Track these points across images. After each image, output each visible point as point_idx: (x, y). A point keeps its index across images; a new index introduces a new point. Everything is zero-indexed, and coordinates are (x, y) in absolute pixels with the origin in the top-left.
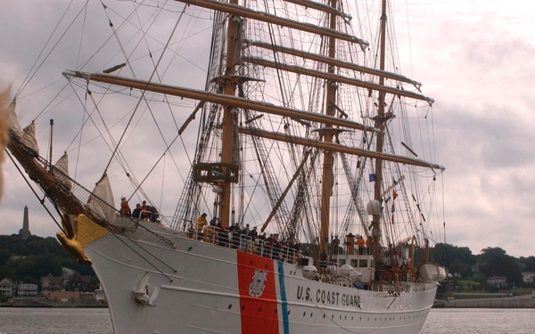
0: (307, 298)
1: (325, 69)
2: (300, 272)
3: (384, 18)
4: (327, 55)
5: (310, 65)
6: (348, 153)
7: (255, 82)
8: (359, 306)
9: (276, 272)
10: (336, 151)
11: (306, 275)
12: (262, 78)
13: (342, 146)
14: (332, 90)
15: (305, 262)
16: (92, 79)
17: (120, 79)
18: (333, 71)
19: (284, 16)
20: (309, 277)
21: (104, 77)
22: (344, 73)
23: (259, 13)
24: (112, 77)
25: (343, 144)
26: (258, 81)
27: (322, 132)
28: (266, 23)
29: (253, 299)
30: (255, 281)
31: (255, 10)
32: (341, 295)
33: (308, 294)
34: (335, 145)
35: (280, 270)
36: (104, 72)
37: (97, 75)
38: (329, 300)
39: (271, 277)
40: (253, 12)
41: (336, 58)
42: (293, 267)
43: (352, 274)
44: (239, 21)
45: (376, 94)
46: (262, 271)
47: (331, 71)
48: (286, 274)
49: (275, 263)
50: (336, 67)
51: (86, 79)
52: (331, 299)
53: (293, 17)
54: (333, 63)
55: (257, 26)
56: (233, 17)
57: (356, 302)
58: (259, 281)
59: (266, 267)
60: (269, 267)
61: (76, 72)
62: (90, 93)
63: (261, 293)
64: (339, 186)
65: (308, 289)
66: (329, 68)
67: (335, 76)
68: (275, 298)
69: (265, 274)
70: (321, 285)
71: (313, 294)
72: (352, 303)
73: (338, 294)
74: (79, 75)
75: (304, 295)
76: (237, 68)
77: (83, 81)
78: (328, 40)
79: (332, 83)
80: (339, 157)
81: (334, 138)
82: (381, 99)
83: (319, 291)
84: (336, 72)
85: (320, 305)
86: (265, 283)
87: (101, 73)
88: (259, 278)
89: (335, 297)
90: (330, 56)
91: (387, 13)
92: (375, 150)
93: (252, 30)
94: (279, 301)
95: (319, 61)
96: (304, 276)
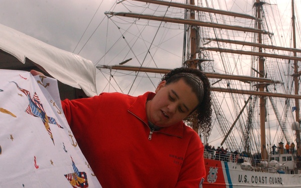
0: (245, 181)
1: (257, 50)
2: (239, 167)
3: (293, 18)
4: (257, 42)
5: (248, 49)
6: (274, 96)
7: (207, 62)
8: (281, 183)
9: (224, 168)
10: (266, 96)
11: (243, 168)
12: (211, 59)
13: (270, 93)
14: (262, 62)
15: (241, 161)
16: (112, 68)
17: (129, 67)
18: (261, 51)
19: (222, 23)
20: (246, 169)
21: (120, 67)
22: (268, 51)
23: (207, 23)
24: (124, 67)
25: (270, 92)
26: (210, 61)
27: (258, 86)
28: (212, 28)
29: (210, 184)
30: (211, 174)
31: (205, 21)
32: (268, 178)
33: (245, 178)
34: (265, 93)
35: (226, 166)
36: (120, 64)
37: (115, 66)
38: (260, 181)
39: (220, 171)
40: (204, 22)
41: (263, 43)
42: (235, 164)
43: (277, 165)
44: (196, 28)
45: (292, 62)
46: (214, 168)
47: (260, 51)
48: (230, 168)
49: (223, 163)
50: (263, 49)
51: (109, 69)
52: (262, 181)
53: (228, 23)
54: (261, 46)
55: (207, 30)
56: (192, 26)
57: (279, 181)
58: (213, 174)
59: (217, 166)
60: (218, 165)
61: (104, 66)
62: (112, 76)
63: (215, 180)
64: (270, 116)
65: (246, 176)
66: (259, 49)
67: (263, 53)
68: (225, 183)
69: (216, 170)
70: (255, 174)
71: (249, 178)
72: (276, 182)
73: (266, 178)
74: (105, 67)
75: (243, 179)
76: (197, 54)
77: (108, 70)
78: (257, 35)
79: (261, 57)
80: (268, 99)
81: (265, 89)
82: (295, 64)
83: (253, 176)
84: (263, 52)
85: (254, 185)
86: (217, 174)
87: (118, 64)
88: (213, 172)
89: (265, 179)
90: (259, 42)
91: (295, 15)
92: (294, 94)
93: (204, 33)
94: (227, 184)
95: (253, 46)
96: (242, 169)
